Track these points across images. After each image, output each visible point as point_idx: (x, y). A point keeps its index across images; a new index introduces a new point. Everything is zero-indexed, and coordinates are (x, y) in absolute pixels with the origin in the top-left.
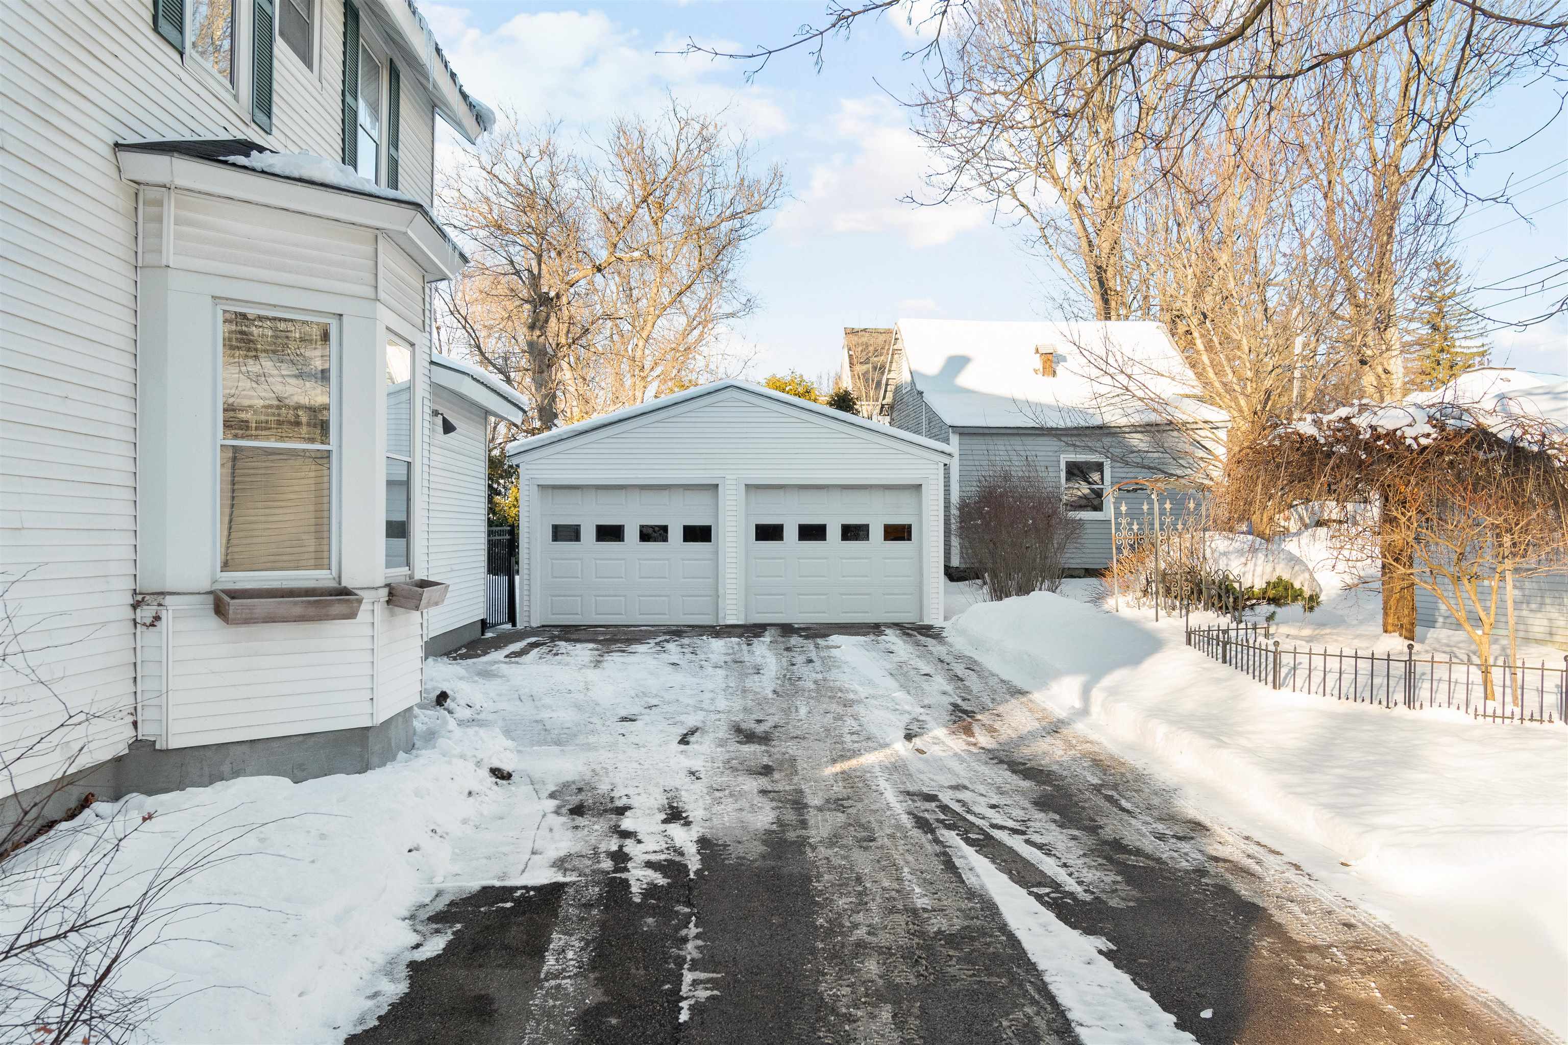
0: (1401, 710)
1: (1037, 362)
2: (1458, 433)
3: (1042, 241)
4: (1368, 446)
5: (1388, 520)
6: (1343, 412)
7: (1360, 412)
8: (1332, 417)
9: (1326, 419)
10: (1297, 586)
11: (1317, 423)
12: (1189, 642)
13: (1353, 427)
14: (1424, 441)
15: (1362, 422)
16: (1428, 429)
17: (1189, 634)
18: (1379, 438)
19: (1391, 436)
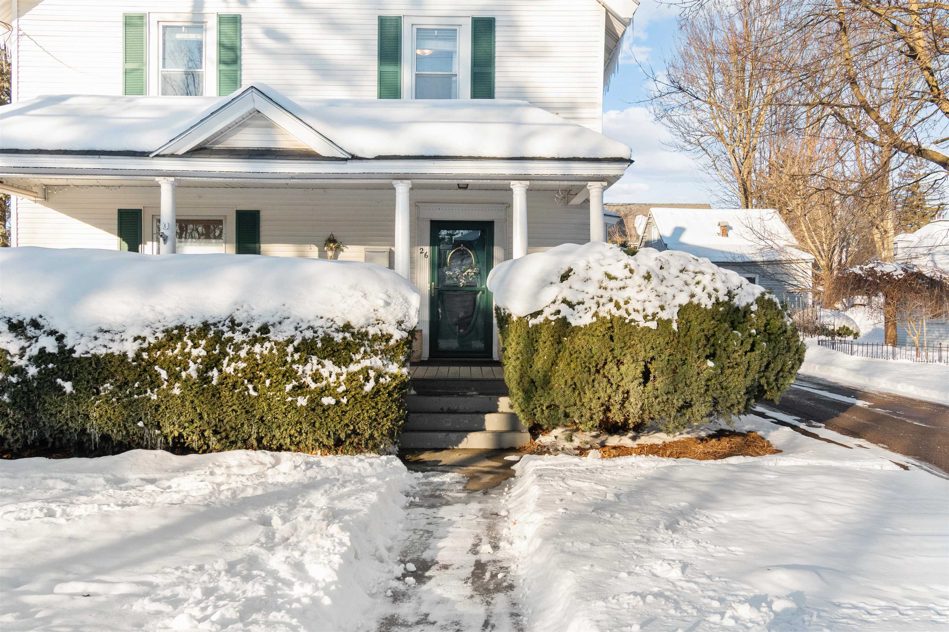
0: (891, 360)
1: (719, 230)
2: (912, 274)
3: (714, 167)
4: (880, 278)
5: (887, 304)
6: (871, 265)
7: (877, 266)
8: (867, 267)
9: (865, 267)
10: (851, 329)
11: (861, 269)
12: (819, 344)
13: (875, 271)
14: (900, 277)
15: (878, 269)
16: (902, 272)
17: (819, 342)
18: (884, 275)
19: (888, 274)
